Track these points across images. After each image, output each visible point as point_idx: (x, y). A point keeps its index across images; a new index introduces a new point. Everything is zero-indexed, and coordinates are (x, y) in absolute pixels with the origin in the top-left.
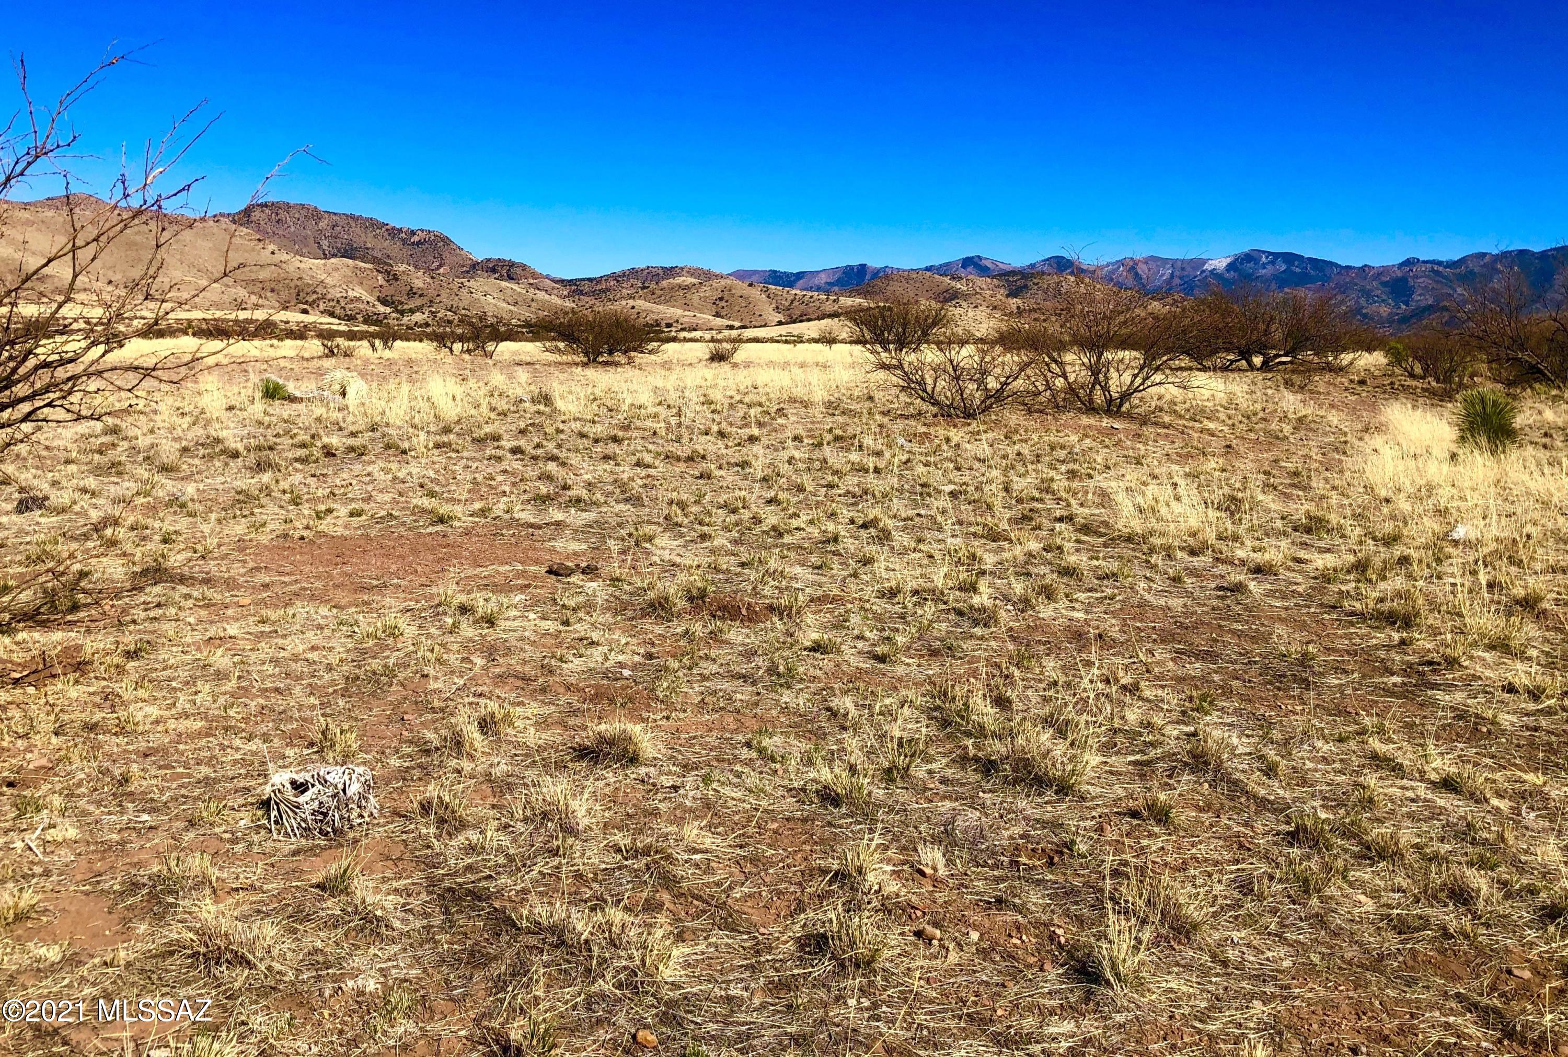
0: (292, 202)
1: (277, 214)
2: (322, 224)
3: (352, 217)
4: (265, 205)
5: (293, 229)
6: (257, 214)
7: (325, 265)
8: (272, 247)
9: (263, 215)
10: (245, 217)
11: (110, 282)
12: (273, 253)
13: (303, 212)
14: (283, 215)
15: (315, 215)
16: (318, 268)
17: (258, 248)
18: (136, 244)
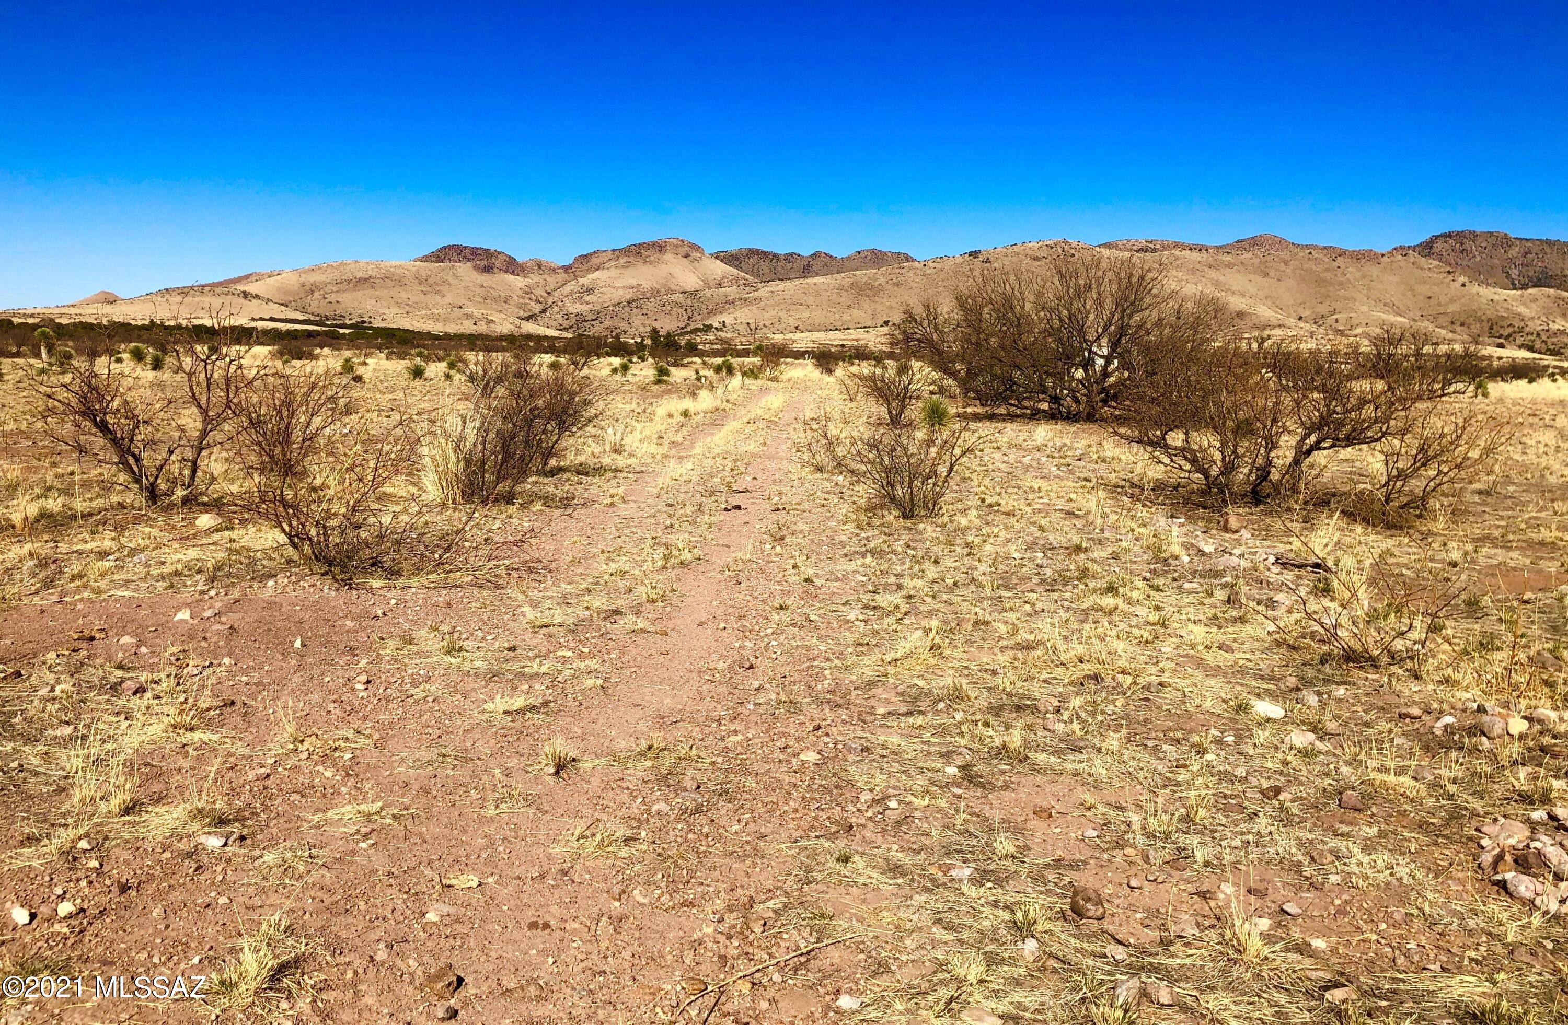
0: (1479, 229)
1: (1462, 244)
2: (1513, 252)
3: (1549, 242)
4: (1449, 235)
5: (1478, 258)
6: (1439, 246)
7: (1522, 296)
8: (1462, 279)
9: (1447, 246)
10: (1427, 248)
11: (1300, 318)
12: (1463, 285)
13: (1492, 240)
14: (1468, 244)
15: (1505, 242)
16: (1515, 300)
17: (1447, 280)
18: (1325, 281)
